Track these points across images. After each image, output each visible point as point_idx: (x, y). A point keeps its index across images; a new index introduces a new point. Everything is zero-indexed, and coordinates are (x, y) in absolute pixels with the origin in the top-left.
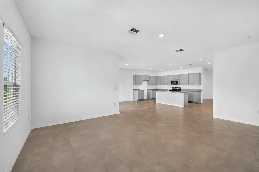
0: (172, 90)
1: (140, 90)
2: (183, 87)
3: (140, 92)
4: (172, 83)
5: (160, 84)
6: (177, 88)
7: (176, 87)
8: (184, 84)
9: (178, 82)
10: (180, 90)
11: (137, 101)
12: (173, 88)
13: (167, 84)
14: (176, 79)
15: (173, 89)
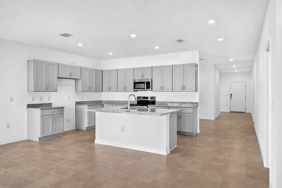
0: (136, 103)
1: (53, 106)
2: (160, 97)
3: (49, 112)
4: (137, 85)
5: (110, 90)
6: (147, 98)
7: (144, 98)
8: (162, 89)
9: (148, 85)
10: (153, 103)
11: (38, 140)
12: (138, 98)
13: (125, 90)
14: (145, 78)
15: (138, 102)
